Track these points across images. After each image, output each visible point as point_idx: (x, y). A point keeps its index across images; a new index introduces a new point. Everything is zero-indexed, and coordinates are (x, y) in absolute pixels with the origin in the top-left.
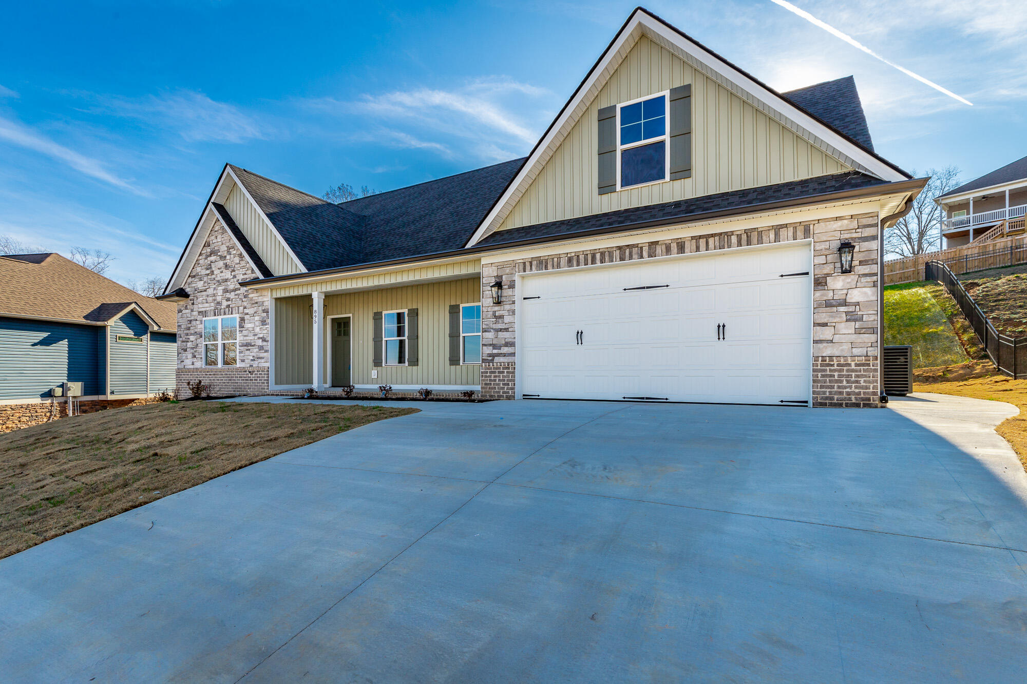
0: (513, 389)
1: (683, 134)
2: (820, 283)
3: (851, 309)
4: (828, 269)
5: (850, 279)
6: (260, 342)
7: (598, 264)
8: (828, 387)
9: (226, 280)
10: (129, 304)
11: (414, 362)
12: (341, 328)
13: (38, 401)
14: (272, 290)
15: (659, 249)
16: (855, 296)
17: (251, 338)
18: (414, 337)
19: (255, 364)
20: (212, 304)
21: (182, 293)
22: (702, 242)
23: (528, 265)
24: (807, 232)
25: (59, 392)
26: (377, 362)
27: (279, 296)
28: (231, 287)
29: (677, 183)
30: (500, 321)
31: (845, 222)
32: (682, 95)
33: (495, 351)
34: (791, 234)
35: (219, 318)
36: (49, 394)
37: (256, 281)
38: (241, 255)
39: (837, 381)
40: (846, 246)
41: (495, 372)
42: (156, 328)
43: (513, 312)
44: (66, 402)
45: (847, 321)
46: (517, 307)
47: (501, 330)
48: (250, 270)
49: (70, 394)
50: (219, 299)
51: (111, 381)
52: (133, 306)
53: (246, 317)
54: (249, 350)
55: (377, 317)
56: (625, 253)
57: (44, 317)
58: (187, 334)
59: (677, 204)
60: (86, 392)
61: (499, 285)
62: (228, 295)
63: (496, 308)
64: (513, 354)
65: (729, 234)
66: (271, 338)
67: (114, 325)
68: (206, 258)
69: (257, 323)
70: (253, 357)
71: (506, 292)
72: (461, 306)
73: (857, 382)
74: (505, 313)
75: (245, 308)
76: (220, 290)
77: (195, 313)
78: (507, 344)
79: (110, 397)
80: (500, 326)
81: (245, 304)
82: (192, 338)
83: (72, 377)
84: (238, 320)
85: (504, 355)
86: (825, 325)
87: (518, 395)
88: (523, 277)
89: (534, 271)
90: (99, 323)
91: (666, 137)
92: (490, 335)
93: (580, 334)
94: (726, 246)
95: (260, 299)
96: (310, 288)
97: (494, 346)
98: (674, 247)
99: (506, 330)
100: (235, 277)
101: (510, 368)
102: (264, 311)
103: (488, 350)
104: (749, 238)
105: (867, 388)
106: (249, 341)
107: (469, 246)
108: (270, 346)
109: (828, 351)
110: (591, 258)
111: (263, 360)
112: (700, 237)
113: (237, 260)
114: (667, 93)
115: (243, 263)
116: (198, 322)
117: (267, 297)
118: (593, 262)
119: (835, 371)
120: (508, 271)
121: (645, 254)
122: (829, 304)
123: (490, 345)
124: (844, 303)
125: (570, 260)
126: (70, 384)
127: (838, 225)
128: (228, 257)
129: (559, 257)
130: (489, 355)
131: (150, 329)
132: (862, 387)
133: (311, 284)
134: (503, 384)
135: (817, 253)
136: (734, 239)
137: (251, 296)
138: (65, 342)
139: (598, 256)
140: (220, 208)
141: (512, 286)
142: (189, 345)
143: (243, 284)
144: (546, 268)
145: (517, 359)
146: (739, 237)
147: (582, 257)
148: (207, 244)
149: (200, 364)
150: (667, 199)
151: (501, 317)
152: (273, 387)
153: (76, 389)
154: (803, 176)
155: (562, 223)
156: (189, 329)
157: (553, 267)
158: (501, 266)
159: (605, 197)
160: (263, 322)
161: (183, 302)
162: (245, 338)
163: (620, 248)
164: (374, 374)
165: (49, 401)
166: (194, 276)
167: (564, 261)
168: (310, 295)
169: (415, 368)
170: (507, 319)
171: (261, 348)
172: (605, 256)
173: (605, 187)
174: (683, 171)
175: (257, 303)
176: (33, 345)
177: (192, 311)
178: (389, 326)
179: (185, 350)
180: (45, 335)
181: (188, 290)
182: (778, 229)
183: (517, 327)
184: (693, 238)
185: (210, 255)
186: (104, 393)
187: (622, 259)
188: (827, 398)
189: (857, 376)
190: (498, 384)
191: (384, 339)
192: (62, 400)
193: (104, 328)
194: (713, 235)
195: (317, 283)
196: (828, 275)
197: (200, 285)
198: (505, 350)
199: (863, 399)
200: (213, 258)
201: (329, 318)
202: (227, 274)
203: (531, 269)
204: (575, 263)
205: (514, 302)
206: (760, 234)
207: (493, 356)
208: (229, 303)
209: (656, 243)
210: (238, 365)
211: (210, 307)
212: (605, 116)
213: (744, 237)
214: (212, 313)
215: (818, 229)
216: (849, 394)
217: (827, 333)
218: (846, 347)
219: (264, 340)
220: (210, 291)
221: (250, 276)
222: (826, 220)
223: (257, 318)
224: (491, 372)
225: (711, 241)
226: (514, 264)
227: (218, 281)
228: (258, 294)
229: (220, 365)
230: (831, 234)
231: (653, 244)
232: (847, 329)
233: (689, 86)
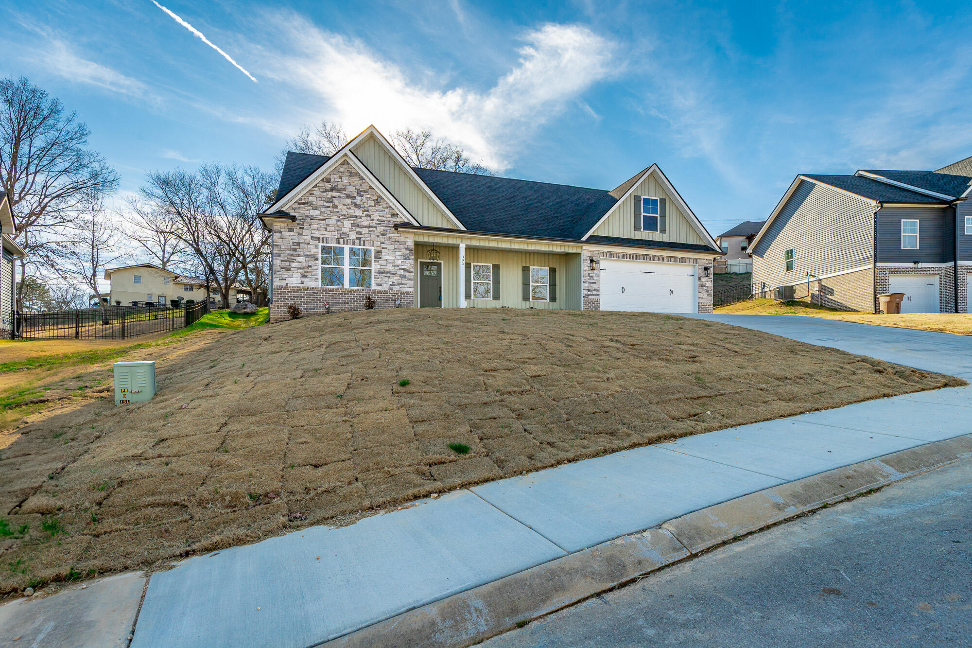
1: (664, 217)
2: (700, 279)
4: (702, 275)
5: (707, 279)
6: (402, 272)
7: (635, 260)
14: (416, 235)
17: (390, 267)
22: (669, 259)
23: (605, 254)
24: (697, 262)
26: (468, 297)
29: (661, 234)
31: (705, 261)
32: (663, 202)
33: (589, 293)
34: (692, 261)
35: (346, 247)
40: (705, 269)
41: (590, 303)
43: (599, 275)
45: (706, 292)
46: (599, 273)
47: (592, 283)
50: (345, 230)
53: (385, 251)
54: (389, 277)
55: (468, 266)
56: (644, 257)
59: (662, 242)
61: (591, 261)
62: (358, 229)
63: (590, 272)
64: (599, 294)
65: (677, 257)
69: (398, 257)
70: (393, 282)
71: (595, 265)
72: (531, 267)
74: (595, 275)
75: (382, 243)
77: (306, 237)
78: (595, 290)
80: (592, 281)
81: (383, 240)
84: (373, 252)
85: (594, 295)
86: (700, 293)
91: (658, 216)
92: (587, 285)
93: (623, 289)
95: (402, 239)
97: (589, 290)
98: (661, 258)
99: (595, 283)
100: (369, 216)
101: (598, 302)
102: (407, 249)
103: (586, 292)
104: (682, 260)
106: (388, 270)
107: (584, 239)
108: (414, 276)
109: (702, 301)
110: (632, 257)
111: (406, 286)
112: (669, 257)
114: (658, 199)
116: (310, 246)
117: (410, 239)
119: (704, 307)
120: (596, 255)
121: (651, 259)
122: (702, 286)
123: (587, 290)
125: (623, 256)
128: (358, 198)
129: (619, 253)
133: (462, 238)
134: (595, 309)
135: (699, 269)
136: (678, 259)
137: (390, 235)
139: (635, 256)
141: (598, 262)
142: (296, 265)
145: (600, 296)
146: (680, 259)
147: (628, 255)
149: (315, 282)
150: (658, 239)
151: (592, 277)
154: (698, 244)
155: (621, 238)
156: (295, 250)
157: (616, 257)
158: (592, 252)
159: (637, 232)
160: (406, 258)
161: (285, 224)
162: (383, 267)
163: (643, 255)
166: (305, 204)
167: (621, 256)
170: (595, 278)
172: (637, 257)
173: (637, 228)
174: (663, 231)
175: (398, 242)
181: (295, 215)
182: (689, 259)
183: (600, 282)
184: (667, 256)
190: (592, 309)
194: (672, 257)
196: (701, 277)
198: (594, 293)
201: (419, 260)
202: (358, 212)
204: (625, 257)
205: (598, 270)
206: (685, 259)
207: (588, 295)
208: (360, 236)
209: (655, 256)
210: (372, 288)
211: (330, 235)
212: (638, 199)
215: (699, 261)
218: (706, 300)
220: (331, 222)
221: (389, 219)
222: (701, 259)
223: (397, 253)
226: (599, 252)
227: (344, 215)
228: (400, 235)
229: (347, 285)
230: (703, 263)
231: (654, 256)
232: (706, 294)
233: (665, 200)
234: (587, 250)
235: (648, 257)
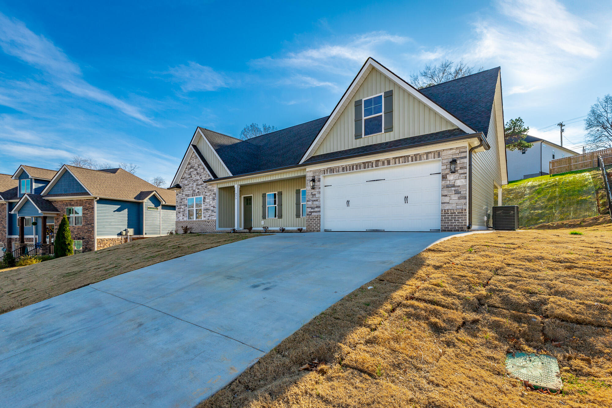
0: (319, 227)
1: (389, 112)
2: (444, 177)
3: (456, 188)
4: (447, 171)
5: (456, 175)
6: (212, 208)
7: (355, 170)
8: (447, 223)
9: (197, 180)
10: (153, 191)
11: (280, 217)
12: (248, 201)
13: (116, 237)
14: (217, 184)
15: (380, 163)
16: (458, 183)
17: (208, 206)
18: (280, 205)
19: (210, 218)
20: (191, 191)
21: (178, 186)
22: (397, 160)
23: (326, 171)
24: (439, 156)
25: (124, 233)
26: (264, 217)
27: (220, 187)
28: (200, 183)
29: (387, 134)
30: (314, 196)
31: (454, 150)
32: (389, 95)
33: (312, 210)
34: (433, 156)
35: (195, 197)
36: (120, 234)
37: (210, 180)
38: (204, 169)
39: (450, 220)
40: (454, 161)
41: (312, 220)
42: (164, 203)
43: (320, 192)
44: (127, 238)
45: (455, 194)
46: (321, 190)
47: (314, 201)
48: (207, 175)
49: (129, 234)
50: (194, 188)
51: (145, 229)
52: (154, 192)
53: (206, 197)
54: (207, 212)
55: (264, 196)
56: (366, 165)
57: (119, 198)
58: (180, 205)
59: (387, 143)
60: (135, 234)
61: (313, 180)
62: (198, 187)
63: (313, 191)
64: (320, 211)
65: (409, 156)
66: (217, 206)
67: (147, 202)
68: (189, 170)
69: (211, 200)
70: (209, 215)
71: (317, 183)
72: (301, 190)
73: (458, 220)
74: (316, 193)
75: (206, 192)
76: (195, 184)
77: (184, 195)
78: (317, 207)
79: (145, 236)
80: (314, 199)
81: (206, 191)
82: (183, 207)
83: (129, 226)
84: (203, 198)
85: (316, 212)
86: (446, 196)
87: (322, 230)
88: (324, 177)
89: (329, 174)
90: (140, 201)
91: (382, 114)
92: (310, 203)
93: (348, 202)
94: (407, 161)
95: (212, 189)
96: (234, 183)
97: (312, 208)
98: (386, 162)
99: (317, 200)
100: (201, 178)
101: (318, 218)
102: (214, 194)
103: (309, 210)
104: (416, 158)
105: (462, 223)
106: (207, 208)
107: (300, 163)
108: (216, 210)
109: (447, 207)
110: (352, 168)
111: (213, 217)
112: (396, 158)
113: (202, 170)
114: (383, 94)
115: (205, 172)
116: (185, 200)
117: (215, 187)
118: (353, 169)
119: (450, 216)
120: (317, 174)
121: (374, 166)
122: (448, 187)
123: (310, 207)
124: (454, 186)
125: (343, 169)
126: (129, 230)
127: (451, 152)
128: (198, 169)
129: (339, 167)
130: (310, 212)
131: (161, 204)
132: (460, 223)
133: (234, 181)
134: (315, 225)
135: (443, 164)
136: (410, 158)
137: (208, 187)
138: (126, 210)
139: (355, 167)
140: (195, 147)
141: (319, 181)
142: (181, 210)
143: (204, 182)
144: (333, 173)
145: (321, 213)
146: (412, 157)
147: (348, 167)
148: (189, 164)
149: (186, 219)
150: (383, 141)
151: (315, 195)
152: (218, 229)
153: (131, 231)
154: (438, 130)
155: (340, 152)
156: (181, 203)
157: (336, 172)
158: (314, 172)
159: (358, 140)
160: (214, 199)
161: (178, 190)
162: (206, 206)
163: (364, 163)
164: (262, 222)
165: (120, 237)
166: (183, 178)
167: (341, 169)
168: (234, 186)
169: (281, 219)
170: (317, 196)
171: (213, 211)
172: (358, 166)
173: (358, 136)
174: (389, 129)
175: (211, 190)
176: (114, 211)
177: (183, 194)
178: (269, 200)
179: (180, 213)
180: (119, 206)
181: (181, 185)
182: (427, 154)
183: (321, 199)
184: (393, 158)
185: (190, 169)
186: (142, 234)
187: (365, 168)
188: (446, 228)
189: (458, 218)
190: (313, 225)
191: (267, 206)
192: (125, 237)
193: (142, 203)
194: (401, 157)
195: (237, 181)
196: (448, 174)
197: (186, 182)
198: (316, 210)
199: (460, 228)
200: (192, 170)
201: (243, 196)
202: (198, 177)
203: (327, 173)
204: (345, 170)
205: (320, 188)
206: (420, 156)
207: (311, 212)
208: (199, 190)
209: (379, 160)
210: (203, 219)
211: (190, 192)
212: (358, 104)
213: (414, 157)
214: (191, 195)
215: (443, 154)
216: (455, 225)
217: (447, 199)
218: (454, 205)
219: (214, 207)
220: (190, 185)
221: (208, 178)
222: (447, 150)
223: (211, 197)
224: (310, 220)
225: (401, 159)
226: (320, 171)
227: (194, 180)
228: (211, 186)
229: (195, 219)
230: (448, 156)
231: (377, 161)
232: (455, 197)
233: (391, 92)
234: (310, 171)
235: (370, 164)
